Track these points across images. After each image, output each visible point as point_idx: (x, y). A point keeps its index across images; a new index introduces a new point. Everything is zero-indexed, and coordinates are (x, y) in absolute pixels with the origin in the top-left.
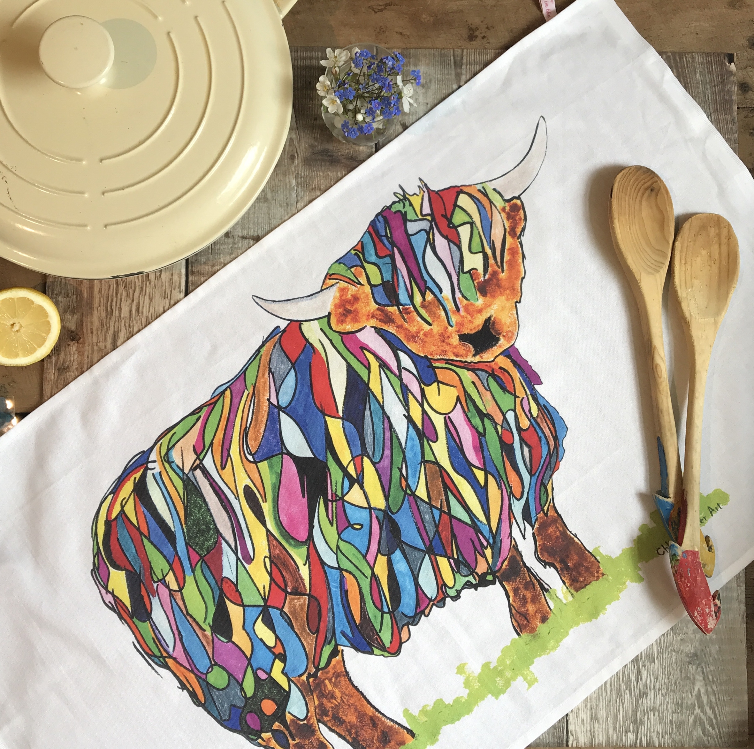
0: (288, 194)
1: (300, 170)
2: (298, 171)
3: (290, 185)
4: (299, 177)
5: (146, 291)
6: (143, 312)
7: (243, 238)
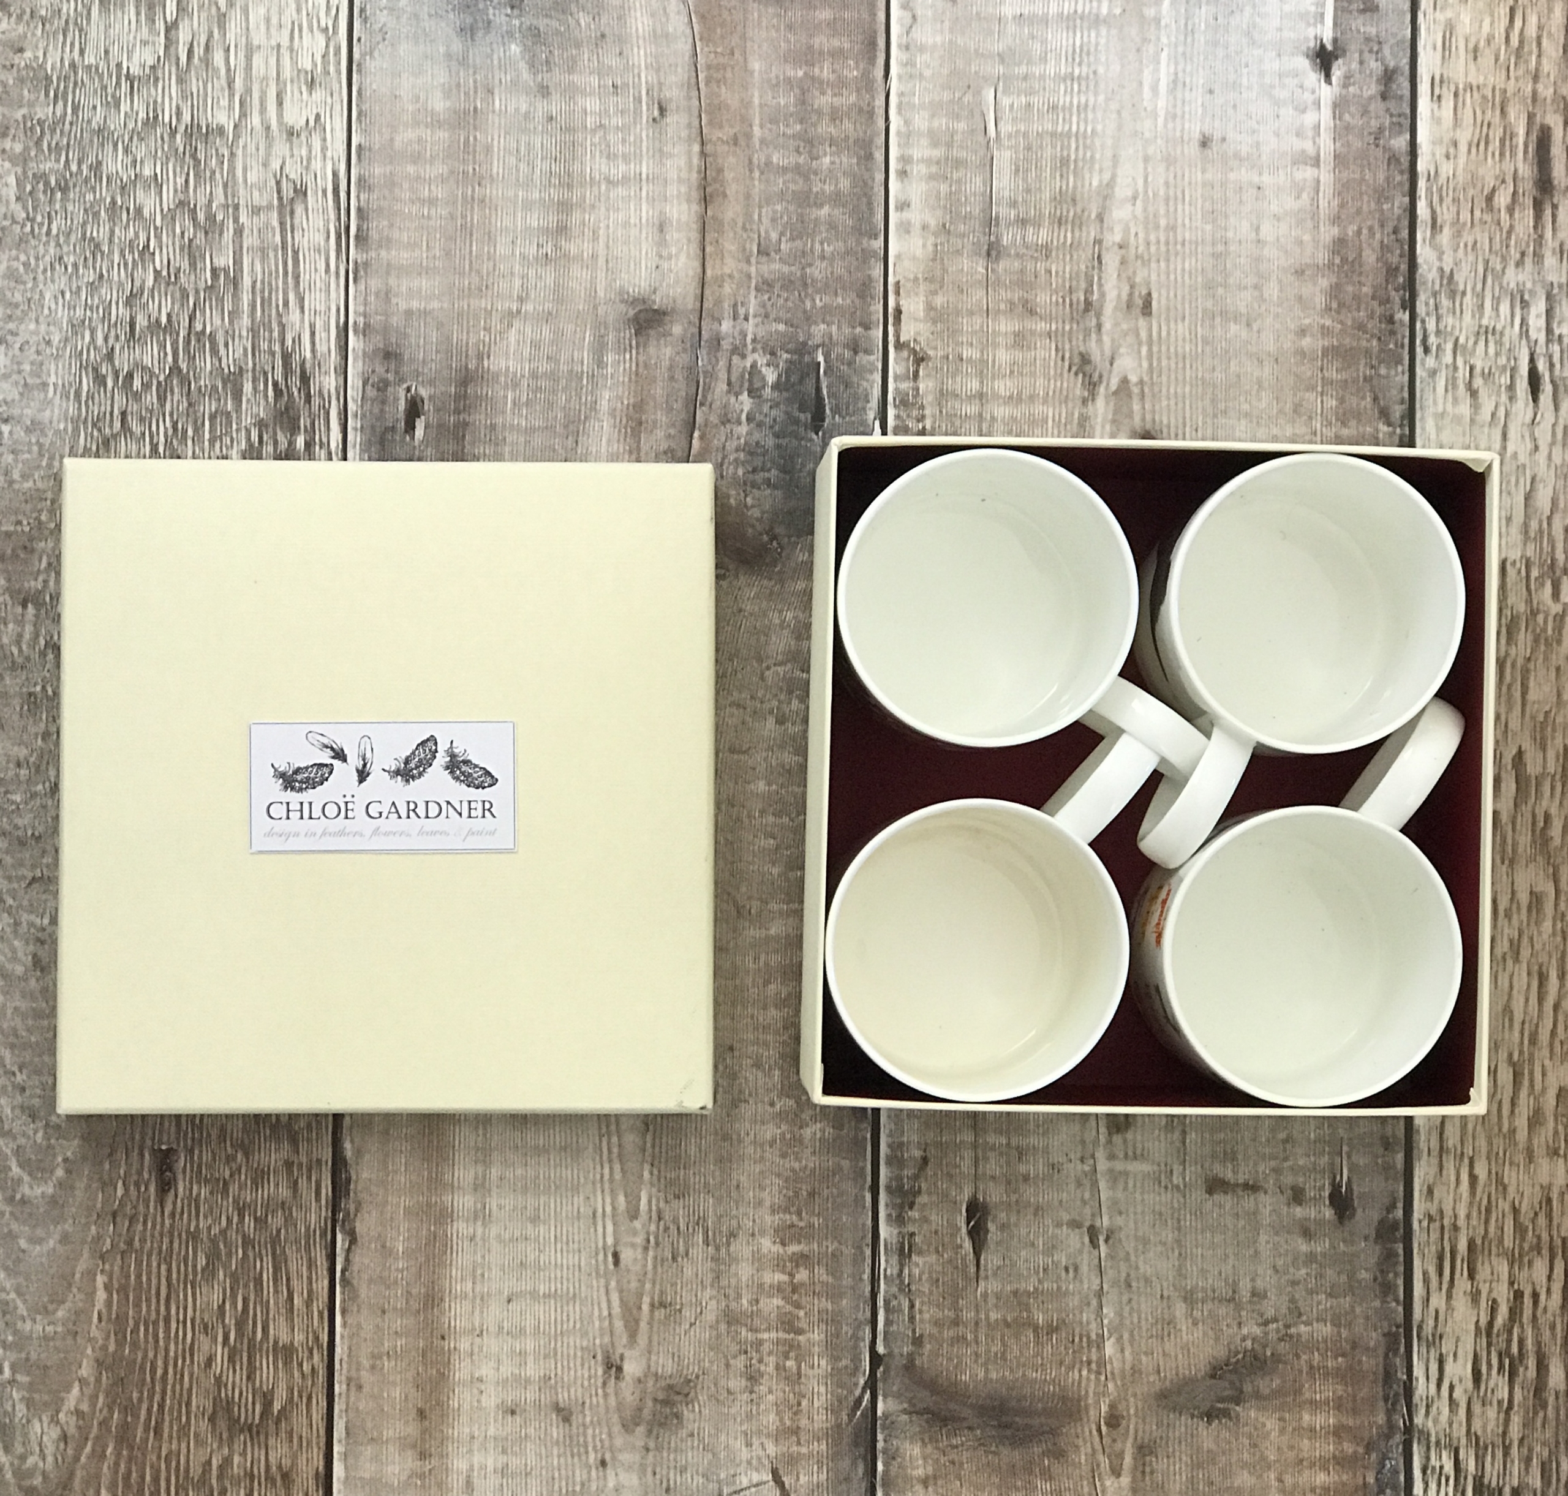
0: (1126, 1314)
1: (1092, 1385)
2: (1098, 1379)
3: (1120, 1339)
4: (1094, 1366)
5: (1522, 1034)
6: (1529, 974)
7: (1252, 1188)
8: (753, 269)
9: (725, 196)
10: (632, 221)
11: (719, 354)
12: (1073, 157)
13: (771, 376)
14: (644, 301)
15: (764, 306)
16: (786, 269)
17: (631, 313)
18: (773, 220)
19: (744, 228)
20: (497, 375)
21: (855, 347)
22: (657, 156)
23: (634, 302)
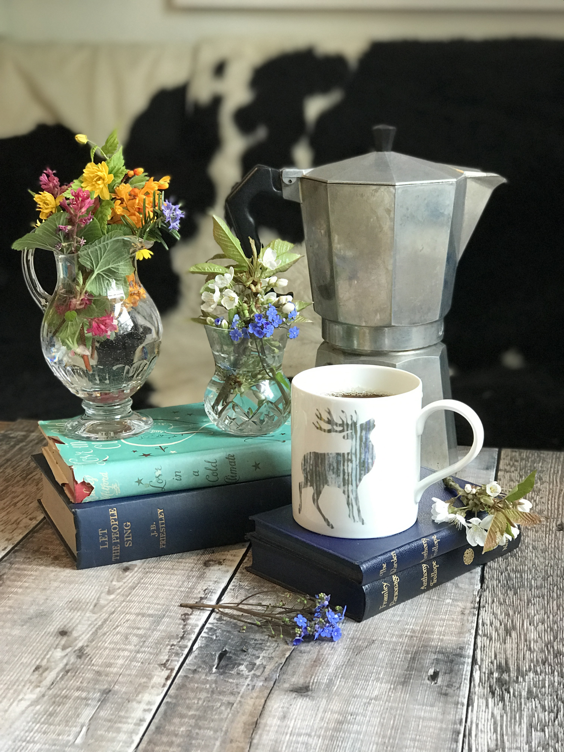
8: (239, 699)
9: (245, 724)
10: (300, 721)
11: (267, 676)
12: (45, 716)
13: (242, 668)
14: (302, 695)
15: (237, 688)
16: (221, 697)
17: (309, 693)
18: (221, 713)
19: (238, 712)
20: (387, 682)
21: (195, 671)
22: (279, 741)
23: (307, 696)
